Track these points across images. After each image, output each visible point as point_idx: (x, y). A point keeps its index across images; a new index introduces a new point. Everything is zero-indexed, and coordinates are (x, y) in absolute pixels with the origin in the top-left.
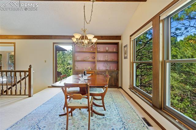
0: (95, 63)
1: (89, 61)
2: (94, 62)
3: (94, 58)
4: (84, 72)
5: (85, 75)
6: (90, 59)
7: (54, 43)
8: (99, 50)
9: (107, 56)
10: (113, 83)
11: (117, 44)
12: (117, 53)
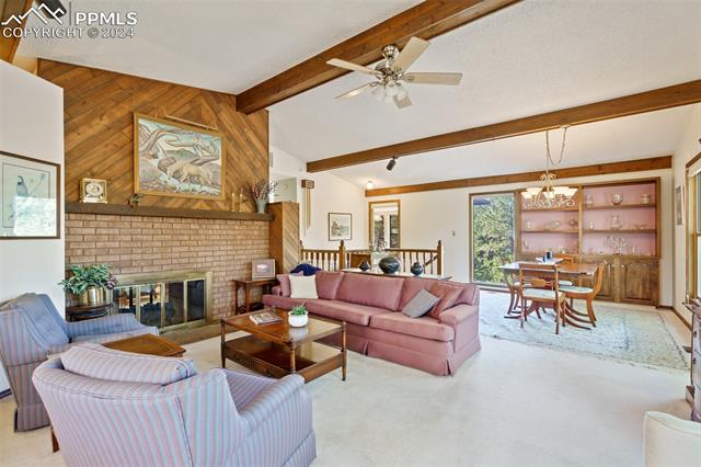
0: (578, 237)
1: (558, 232)
2: (575, 235)
3: (576, 223)
4: (548, 254)
5: (548, 257)
6: (564, 228)
7: (471, 195)
8: (589, 202)
9: (618, 217)
10: (638, 290)
11: (655, 181)
12: (655, 205)
